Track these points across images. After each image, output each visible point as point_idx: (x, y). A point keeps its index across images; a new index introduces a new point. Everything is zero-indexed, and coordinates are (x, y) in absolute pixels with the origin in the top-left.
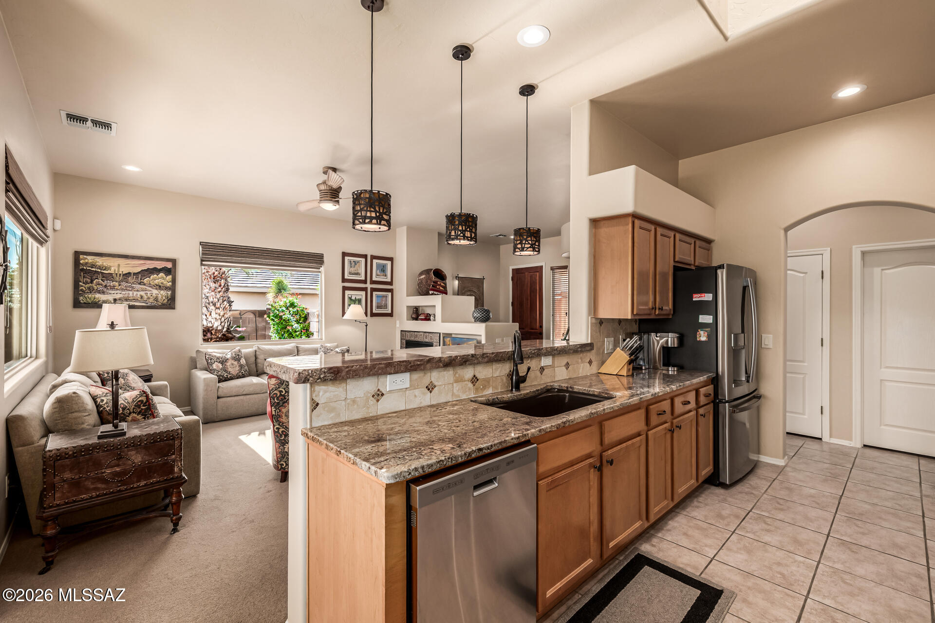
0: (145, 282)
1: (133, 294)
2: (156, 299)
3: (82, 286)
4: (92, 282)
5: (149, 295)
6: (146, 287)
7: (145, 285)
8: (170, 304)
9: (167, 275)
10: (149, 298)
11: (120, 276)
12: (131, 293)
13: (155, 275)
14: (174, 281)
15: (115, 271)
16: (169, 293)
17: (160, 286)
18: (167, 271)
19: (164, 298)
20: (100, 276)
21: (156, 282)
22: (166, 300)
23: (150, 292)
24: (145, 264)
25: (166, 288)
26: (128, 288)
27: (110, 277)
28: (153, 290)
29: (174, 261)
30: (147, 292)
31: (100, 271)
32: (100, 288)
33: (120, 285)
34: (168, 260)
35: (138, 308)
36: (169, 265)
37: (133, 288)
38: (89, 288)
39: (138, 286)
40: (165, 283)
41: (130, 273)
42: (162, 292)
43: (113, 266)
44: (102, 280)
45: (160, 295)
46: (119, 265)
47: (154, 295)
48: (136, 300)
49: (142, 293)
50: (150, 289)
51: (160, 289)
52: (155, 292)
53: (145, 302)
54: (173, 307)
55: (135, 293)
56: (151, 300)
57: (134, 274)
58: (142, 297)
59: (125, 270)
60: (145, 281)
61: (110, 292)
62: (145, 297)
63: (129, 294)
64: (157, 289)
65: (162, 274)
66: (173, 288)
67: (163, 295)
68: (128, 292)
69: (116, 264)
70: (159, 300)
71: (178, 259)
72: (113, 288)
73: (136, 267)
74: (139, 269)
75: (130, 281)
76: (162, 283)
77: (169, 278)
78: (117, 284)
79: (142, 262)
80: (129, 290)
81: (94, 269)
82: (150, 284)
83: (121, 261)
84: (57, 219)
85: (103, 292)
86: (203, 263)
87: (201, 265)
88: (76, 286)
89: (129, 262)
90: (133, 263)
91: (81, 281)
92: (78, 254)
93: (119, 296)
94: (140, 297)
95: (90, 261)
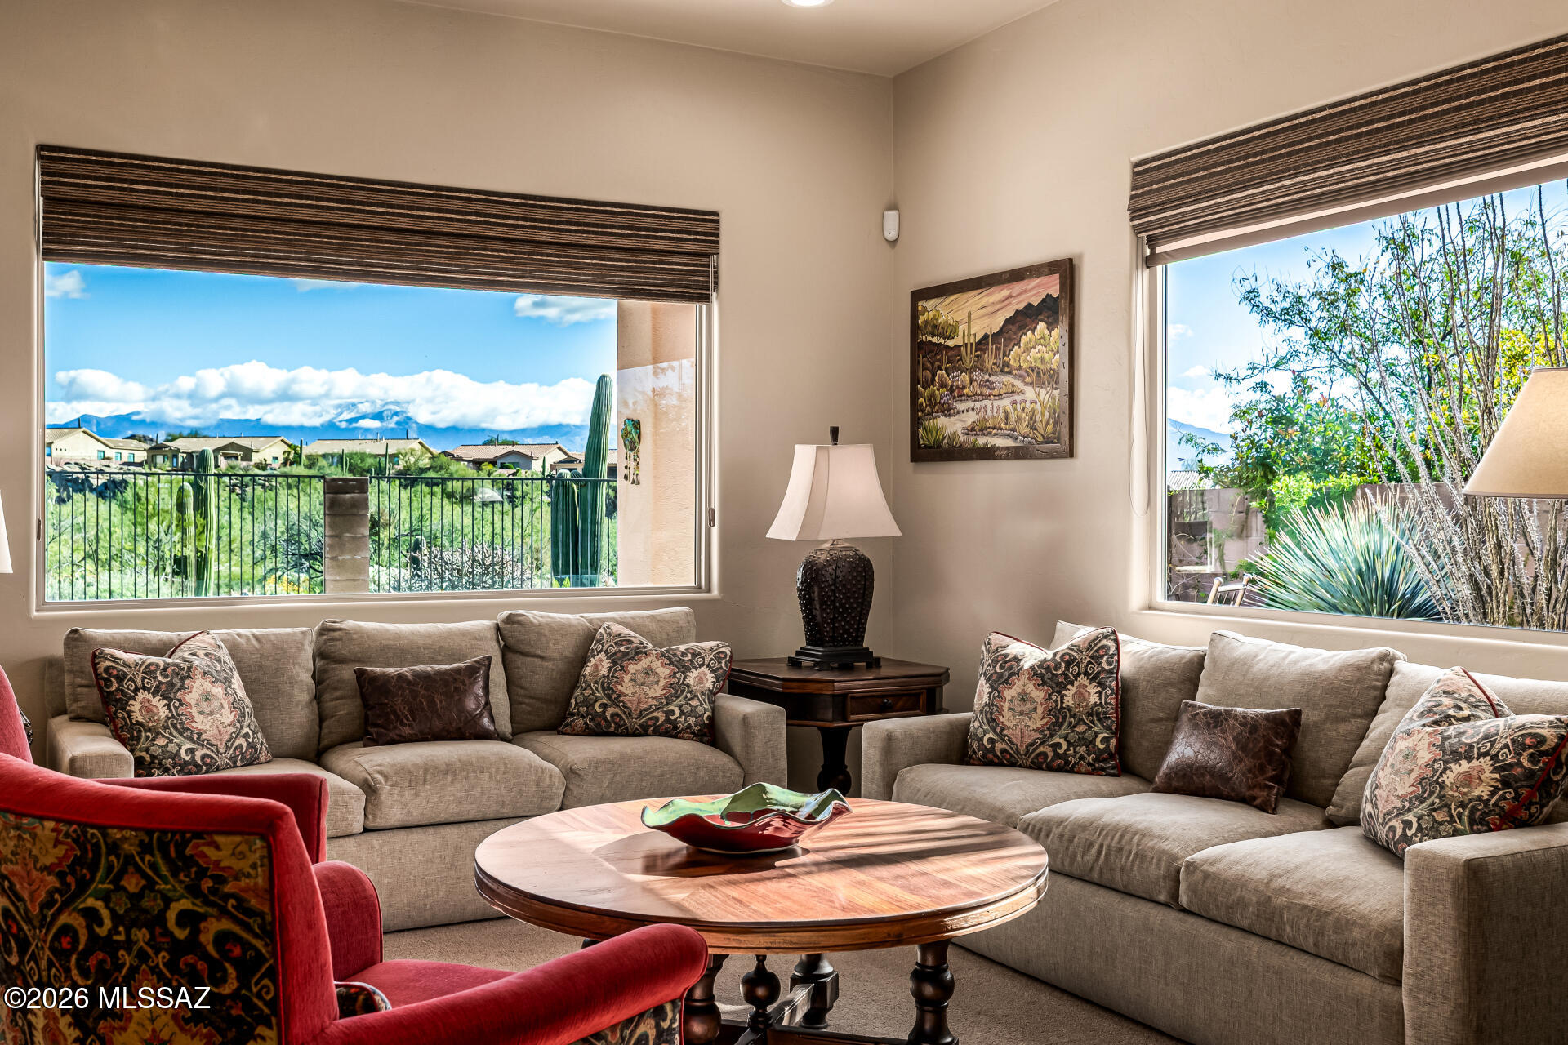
0: (1012, 362)
1: (992, 408)
2: (1032, 421)
3: (920, 394)
4: (933, 380)
5: (1019, 406)
6: (1016, 382)
7: (1010, 373)
8: (1063, 436)
9: (1054, 326)
10: (1019, 420)
11: (972, 350)
12: (988, 403)
13: (1029, 334)
14: (1071, 346)
15: (964, 334)
16: (1063, 393)
17: (1039, 373)
18: (1054, 309)
19: (1048, 414)
20: (944, 358)
21: (1032, 356)
22: (1056, 423)
23: (1022, 396)
24: (1010, 296)
25: (1052, 378)
26: (984, 390)
27: (955, 358)
28: (1026, 388)
29: (1066, 270)
30: (1015, 397)
31: (942, 341)
32: (945, 395)
33: (972, 381)
34: (1052, 267)
35: (1003, 457)
36: (1051, 286)
37: (991, 385)
38: (929, 399)
39: (999, 380)
40: (1049, 356)
41: (986, 337)
42: (1044, 392)
43: (961, 322)
44: (947, 370)
45: (1039, 404)
46: (970, 314)
47: (1029, 407)
48: (997, 429)
49: (1008, 403)
50: (1019, 384)
51: (1039, 384)
52: (1030, 393)
53: (1013, 434)
54: (1070, 447)
55: (996, 403)
56: (1023, 428)
57: (996, 336)
58: (1007, 416)
59: (979, 329)
60: (1012, 357)
61: (959, 405)
62: (1013, 416)
63: (985, 408)
64: (1032, 383)
65: (1042, 327)
66: (1070, 376)
67: (1044, 402)
68: (983, 403)
69: (965, 313)
70: (1038, 424)
71: (1080, 256)
72: (962, 392)
73: (994, 312)
74: (1000, 320)
75: (987, 363)
76: (1043, 360)
77: (1062, 331)
78: (967, 378)
79: (1004, 292)
80: (987, 397)
81: (934, 340)
82: (1020, 367)
83: (972, 301)
84: (893, 207)
85: (947, 411)
86: (1159, 250)
87: (1150, 262)
88: (914, 395)
89: (984, 301)
90: (991, 299)
91: (919, 384)
92: (918, 296)
93: (970, 418)
94: (1002, 415)
95: (931, 315)
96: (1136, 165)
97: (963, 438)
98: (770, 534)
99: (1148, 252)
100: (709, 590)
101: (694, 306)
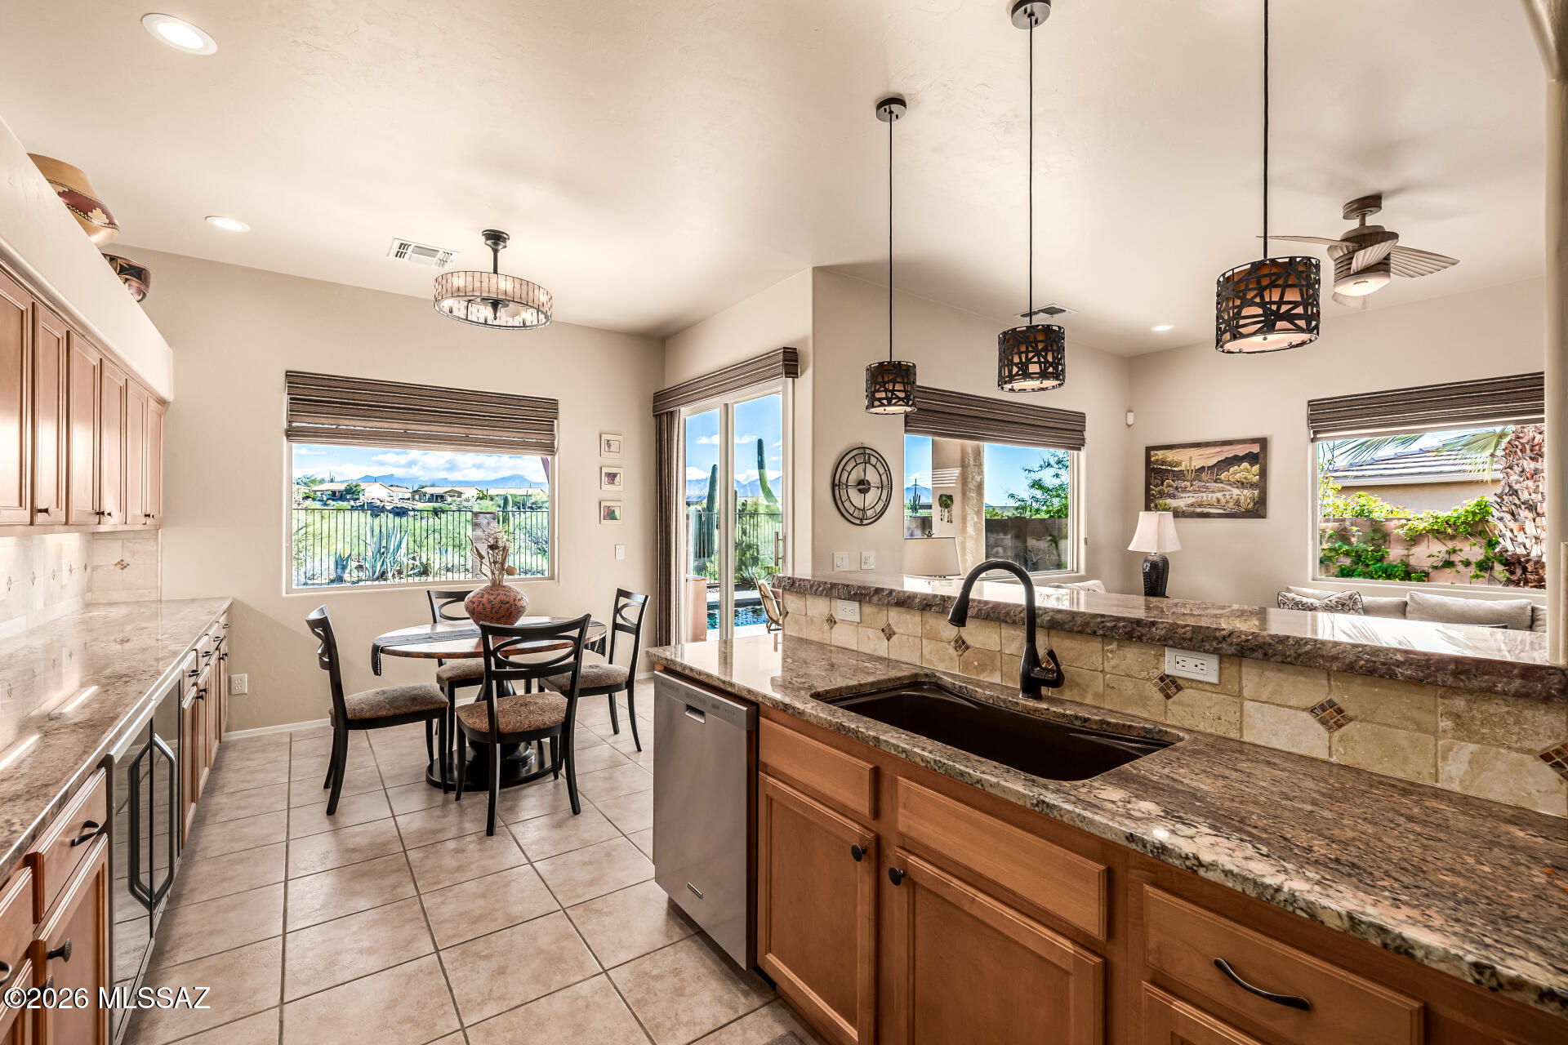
0: (1223, 478)
1: (1207, 497)
2: (1237, 503)
3: (1153, 490)
4: (1162, 484)
5: (1227, 497)
6: (1225, 486)
7: (1222, 483)
8: (1258, 510)
9: (1252, 465)
10: (1227, 502)
11: (1192, 473)
12: (1204, 495)
13: (1236, 467)
14: (1263, 474)
15: (1186, 466)
16: (1256, 492)
17: (1242, 483)
18: (1252, 458)
19: (1249, 501)
20: (1170, 475)
21: (1238, 476)
22: (1252, 504)
23: (1230, 493)
24: (1222, 451)
25: (1252, 486)
26: (1201, 489)
27: (1179, 475)
28: (1233, 489)
29: (1263, 442)
30: (1225, 493)
31: (1169, 468)
32: (1171, 491)
33: (1192, 486)
34: (1253, 441)
35: (1214, 517)
36: (1256, 449)
37: (1207, 488)
38: (1160, 492)
39: (1213, 485)
40: (1249, 477)
41: (1203, 468)
42: (1245, 491)
43: (1184, 461)
44: (1173, 480)
45: (1242, 496)
46: (1191, 458)
47: (1235, 497)
48: (1211, 505)
49: (1219, 495)
50: (1229, 487)
51: (1242, 488)
52: (1236, 491)
53: (1223, 508)
54: (1262, 514)
55: (1210, 495)
56: (1231, 505)
57: (1211, 468)
58: (1218, 501)
59: (1197, 464)
60: (1223, 476)
61: (1182, 495)
62: (1223, 501)
63: (1202, 497)
64: (1238, 487)
65: (1245, 465)
66: (1262, 485)
67: (1246, 496)
68: (1200, 495)
69: (1187, 457)
70: (1242, 504)
71: (1270, 438)
72: (1184, 490)
73: (1210, 457)
74: (1214, 461)
75: (1203, 479)
76: (1245, 478)
77: (1256, 468)
78: (1188, 484)
79: (1218, 449)
80: (1203, 492)
81: (1164, 467)
82: (1229, 481)
83: (1193, 452)
84: (1130, 411)
85: (1173, 497)
86: (1318, 436)
87: (1313, 440)
88: (1148, 490)
89: (1202, 453)
90: (1207, 452)
91: (1151, 484)
92: (1149, 450)
93: (1190, 501)
94: (1215, 500)
95: (1161, 457)
96: (1309, 402)
97: (1184, 509)
98: (1131, 548)
99: (1312, 436)
100: (1077, 572)
101: (1076, 452)
